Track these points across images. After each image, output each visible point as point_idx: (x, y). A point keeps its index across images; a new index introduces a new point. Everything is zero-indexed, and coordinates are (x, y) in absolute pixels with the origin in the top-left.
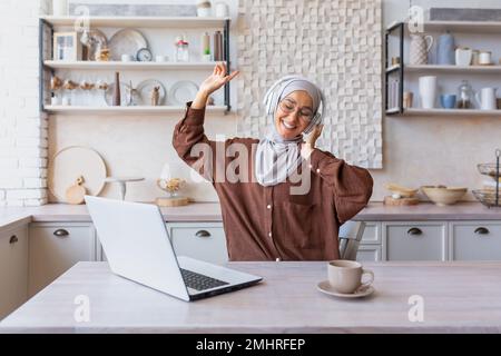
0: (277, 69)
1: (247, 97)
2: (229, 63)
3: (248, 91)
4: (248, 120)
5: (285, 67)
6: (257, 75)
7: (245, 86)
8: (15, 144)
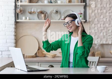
0: (105, 6)
1: (93, 16)
2: (86, 4)
3: (93, 14)
4: (93, 25)
5: (108, 5)
6: (97, 8)
7: (92, 12)
8: (5, 35)
